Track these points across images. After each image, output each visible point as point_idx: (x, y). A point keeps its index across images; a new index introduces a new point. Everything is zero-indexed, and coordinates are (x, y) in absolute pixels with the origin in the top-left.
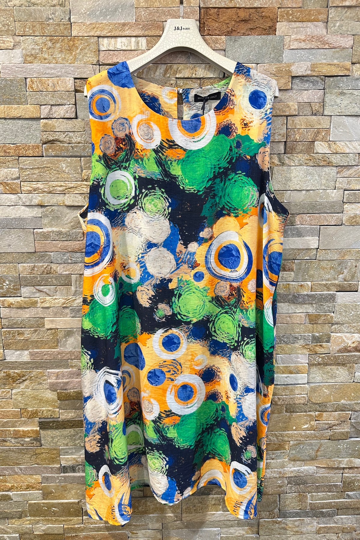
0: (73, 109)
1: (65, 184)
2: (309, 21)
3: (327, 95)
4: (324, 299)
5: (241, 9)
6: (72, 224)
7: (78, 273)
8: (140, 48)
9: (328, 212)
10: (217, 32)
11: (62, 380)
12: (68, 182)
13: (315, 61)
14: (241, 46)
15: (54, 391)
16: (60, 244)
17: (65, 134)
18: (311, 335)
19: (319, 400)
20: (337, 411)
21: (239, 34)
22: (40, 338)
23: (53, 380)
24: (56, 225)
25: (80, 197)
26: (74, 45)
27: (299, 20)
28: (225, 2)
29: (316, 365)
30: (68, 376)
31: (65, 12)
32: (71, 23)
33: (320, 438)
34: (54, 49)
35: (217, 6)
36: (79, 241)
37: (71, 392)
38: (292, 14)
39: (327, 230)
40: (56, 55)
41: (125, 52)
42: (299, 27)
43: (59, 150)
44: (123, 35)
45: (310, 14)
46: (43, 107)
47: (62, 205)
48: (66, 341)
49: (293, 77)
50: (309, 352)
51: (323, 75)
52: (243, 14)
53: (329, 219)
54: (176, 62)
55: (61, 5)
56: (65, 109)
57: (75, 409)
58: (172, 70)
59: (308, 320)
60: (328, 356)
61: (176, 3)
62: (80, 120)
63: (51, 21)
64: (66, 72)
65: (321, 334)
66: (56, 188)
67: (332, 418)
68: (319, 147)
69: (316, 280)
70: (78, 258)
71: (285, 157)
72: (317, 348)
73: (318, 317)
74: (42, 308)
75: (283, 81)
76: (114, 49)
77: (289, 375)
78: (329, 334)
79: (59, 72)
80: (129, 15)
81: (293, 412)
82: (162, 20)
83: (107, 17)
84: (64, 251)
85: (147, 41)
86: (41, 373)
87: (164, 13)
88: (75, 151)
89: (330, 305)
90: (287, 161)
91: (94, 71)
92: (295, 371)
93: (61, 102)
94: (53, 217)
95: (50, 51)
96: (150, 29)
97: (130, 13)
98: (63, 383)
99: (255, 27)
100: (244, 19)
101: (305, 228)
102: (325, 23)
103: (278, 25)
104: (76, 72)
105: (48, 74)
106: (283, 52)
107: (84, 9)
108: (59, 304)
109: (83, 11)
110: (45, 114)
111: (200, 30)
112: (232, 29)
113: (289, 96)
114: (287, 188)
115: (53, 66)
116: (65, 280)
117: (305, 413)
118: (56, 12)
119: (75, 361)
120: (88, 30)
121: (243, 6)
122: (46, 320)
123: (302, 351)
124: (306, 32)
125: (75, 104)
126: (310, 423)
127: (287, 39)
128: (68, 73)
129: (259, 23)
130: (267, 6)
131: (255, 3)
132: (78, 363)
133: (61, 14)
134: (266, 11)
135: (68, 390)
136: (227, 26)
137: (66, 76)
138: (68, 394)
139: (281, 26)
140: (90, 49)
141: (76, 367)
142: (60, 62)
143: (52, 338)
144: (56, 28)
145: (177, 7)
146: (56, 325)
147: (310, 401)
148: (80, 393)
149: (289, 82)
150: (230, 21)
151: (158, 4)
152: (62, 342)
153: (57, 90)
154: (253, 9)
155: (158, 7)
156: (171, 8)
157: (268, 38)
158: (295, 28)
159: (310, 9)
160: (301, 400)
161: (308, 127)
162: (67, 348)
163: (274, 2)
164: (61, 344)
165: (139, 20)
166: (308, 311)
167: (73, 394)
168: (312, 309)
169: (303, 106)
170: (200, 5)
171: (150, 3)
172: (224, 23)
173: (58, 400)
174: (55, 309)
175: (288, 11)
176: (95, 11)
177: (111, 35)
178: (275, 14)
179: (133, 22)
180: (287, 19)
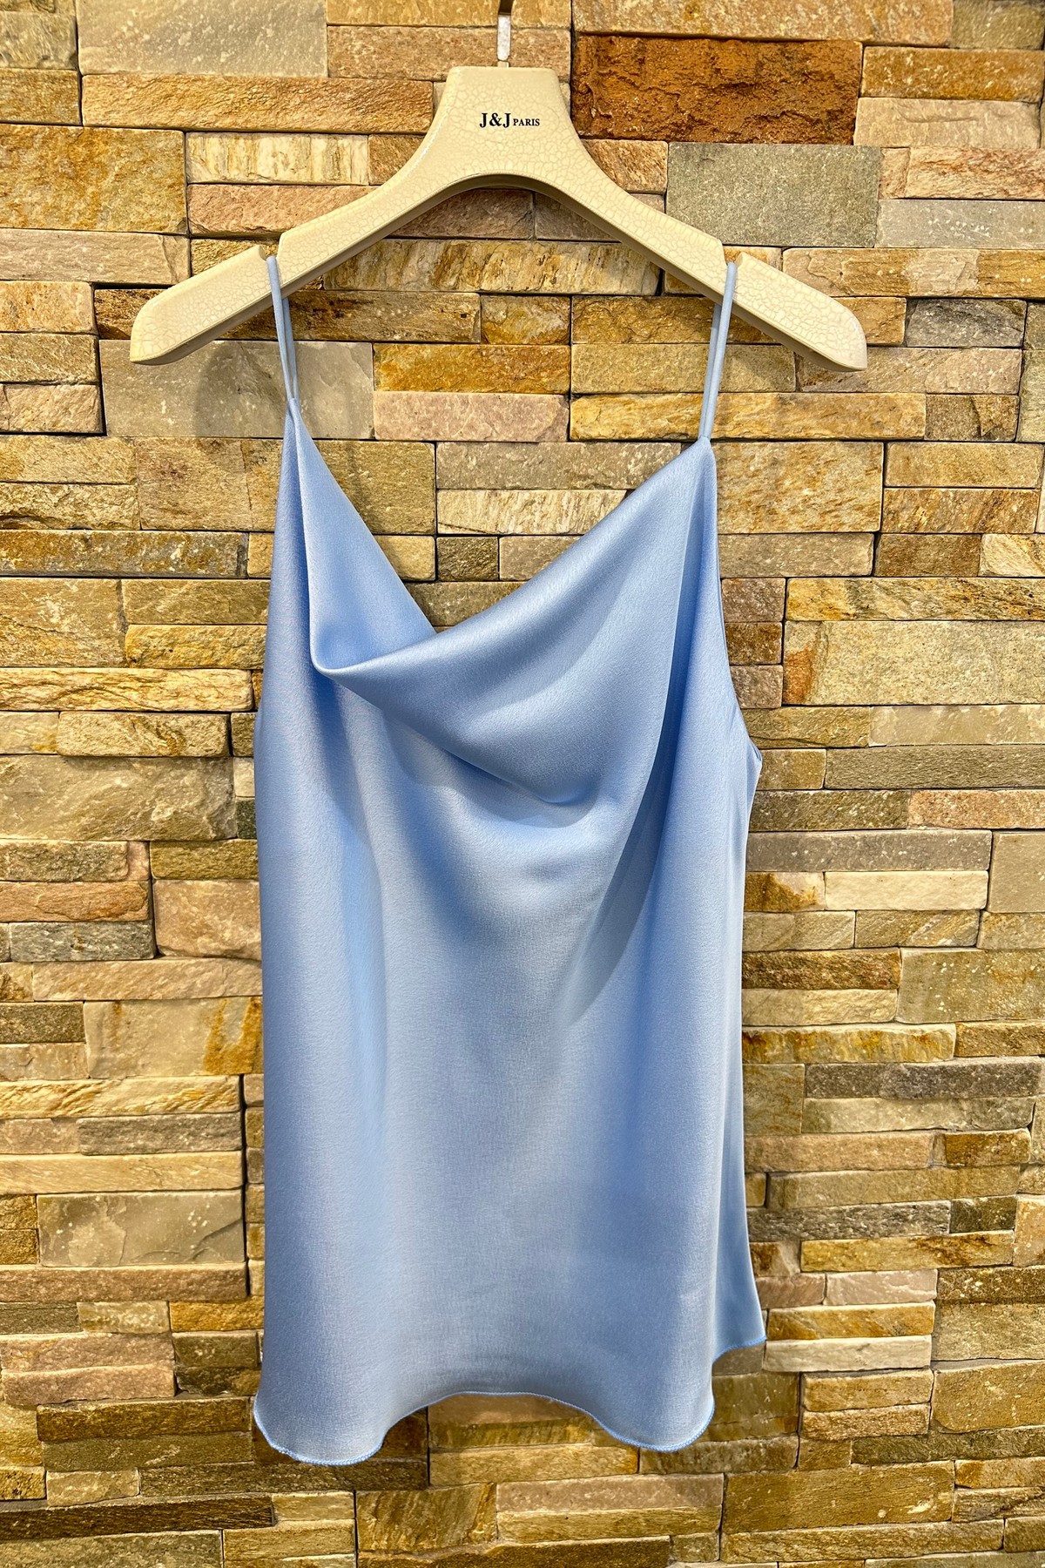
0: (92, 400)
1: (57, 678)
2: (976, 96)
3: (1032, 369)
4: (998, 1082)
5: (725, 45)
6: (84, 821)
7: (108, 996)
8: (346, 176)
9: (1025, 783)
10: (638, 128)
11: (55, 1373)
12: (69, 670)
13: (992, 244)
14: (726, 180)
15: (26, 1408)
16: (40, 894)
17: (60, 493)
18: (948, 1204)
19: (972, 1422)
20: (1030, 1456)
21: (718, 137)
23: (20, 1372)
24: (26, 823)
25: (117, 725)
26: (91, 157)
27: (940, 91)
28: (670, 14)
29: (961, 1302)
30: (75, 1356)
31: (55, 31)
32: (81, 76)
33: (968, 1547)
34: (16, 173)
35: (638, 29)
36: (110, 881)
37: (86, 1412)
38: (914, 70)
39: (1019, 848)
40: (21, 196)
41: (289, 192)
42: (940, 118)
43: (38, 551)
44: (281, 125)
45: (978, 72)
47: (46, 751)
48: (67, 1237)
49: (913, 302)
50: (940, 1260)
51: (1022, 295)
52: (733, 63)
53: (1027, 807)
54: (481, 234)
55: (39, 4)
56: (57, 397)
57: (103, 1470)
58: (467, 264)
59: (940, 1155)
60: (1006, 1272)
61: (482, 10)
62: (115, 439)
63: (3, 64)
64: (60, 262)
65: (984, 1199)
66: (23, 690)
67: (1010, 1478)
68: (998, 556)
69: (974, 1017)
70: (109, 943)
71: (875, 587)
72: (969, 1249)
73: (975, 1144)
75: (876, 313)
76: (245, 180)
77: (870, 1340)
78: (1014, 1201)
79: (33, 258)
80: (303, 50)
81: (880, 1462)
82: (430, 75)
83: (219, 54)
84: (56, 917)
85: (372, 150)
87: (437, 47)
88: (98, 555)
89: (1019, 1104)
90: (882, 604)
91: (171, 259)
92: (890, 1327)
93: (43, 372)
94: (14, 796)
96: (383, 106)
97: (309, 43)
98: (58, 1380)
99: (778, 112)
100: (738, 81)
101: (942, 838)
102: (1033, 107)
103: (863, 108)
104: (99, 259)
106: (879, 208)
107: (130, 23)
108: (36, 1107)
109: (125, 29)
111: (572, 116)
112: (691, 117)
113: (897, 369)
114: (882, 699)
115: (9, 236)
116: (60, 1022)
117: (919, 1465)
118: (19, 30)
119: (100, 1308)
120: (146, 103)
121: (736, 31)
123: (917, 1260)
124: (965, 138)
125: (98, 383)
126: (935, 1496)
127: (894, 160)
128: (68, 266)
129: (793, 97)
130: (824, 37)
131: (781, 21)
132: (113, 1314)
133: (42, 38)
134: (820, 55)
135: (75, 1406)
136: (673, 104)
137: (61, 274)
138: (74, 1420)
139: (872, 110)
140: (155, 176)
141: (105, 1327)
142: (36, 221)
143: (13, 1225)
144: (21, 90)
145: (487, 27)
146: (29, 1182)
147: (938, 1423)
148: (119, 1416)
149: (897, 317)
150: (685, 85)
151: (413, 12)
152: (52, 1242)
153: (24, 329)
154: (772, 45)
155: (415, 23)
156: (465, 31)
157: (824, 155)
158: (924, 121)
159: (979, 51)
160: (909, 1421)
161: (960, 481)
162: (70, 1264)
163: (850, 21)
164: (47, 1249)
165: (343, 73)
166: (943, 1125)
167: (94, 1419)
168: (956, 1119)
169: (947, 406)
170: (572, 24)
171: (385, 9)
172: (662, 94)
173: (40, 1439)
174: (25, 1124)
175: (900, 57)
176: (172, 31)
177: (235, 124)
178: (853, 68)
179: (317, 80)
180: (895, 86)
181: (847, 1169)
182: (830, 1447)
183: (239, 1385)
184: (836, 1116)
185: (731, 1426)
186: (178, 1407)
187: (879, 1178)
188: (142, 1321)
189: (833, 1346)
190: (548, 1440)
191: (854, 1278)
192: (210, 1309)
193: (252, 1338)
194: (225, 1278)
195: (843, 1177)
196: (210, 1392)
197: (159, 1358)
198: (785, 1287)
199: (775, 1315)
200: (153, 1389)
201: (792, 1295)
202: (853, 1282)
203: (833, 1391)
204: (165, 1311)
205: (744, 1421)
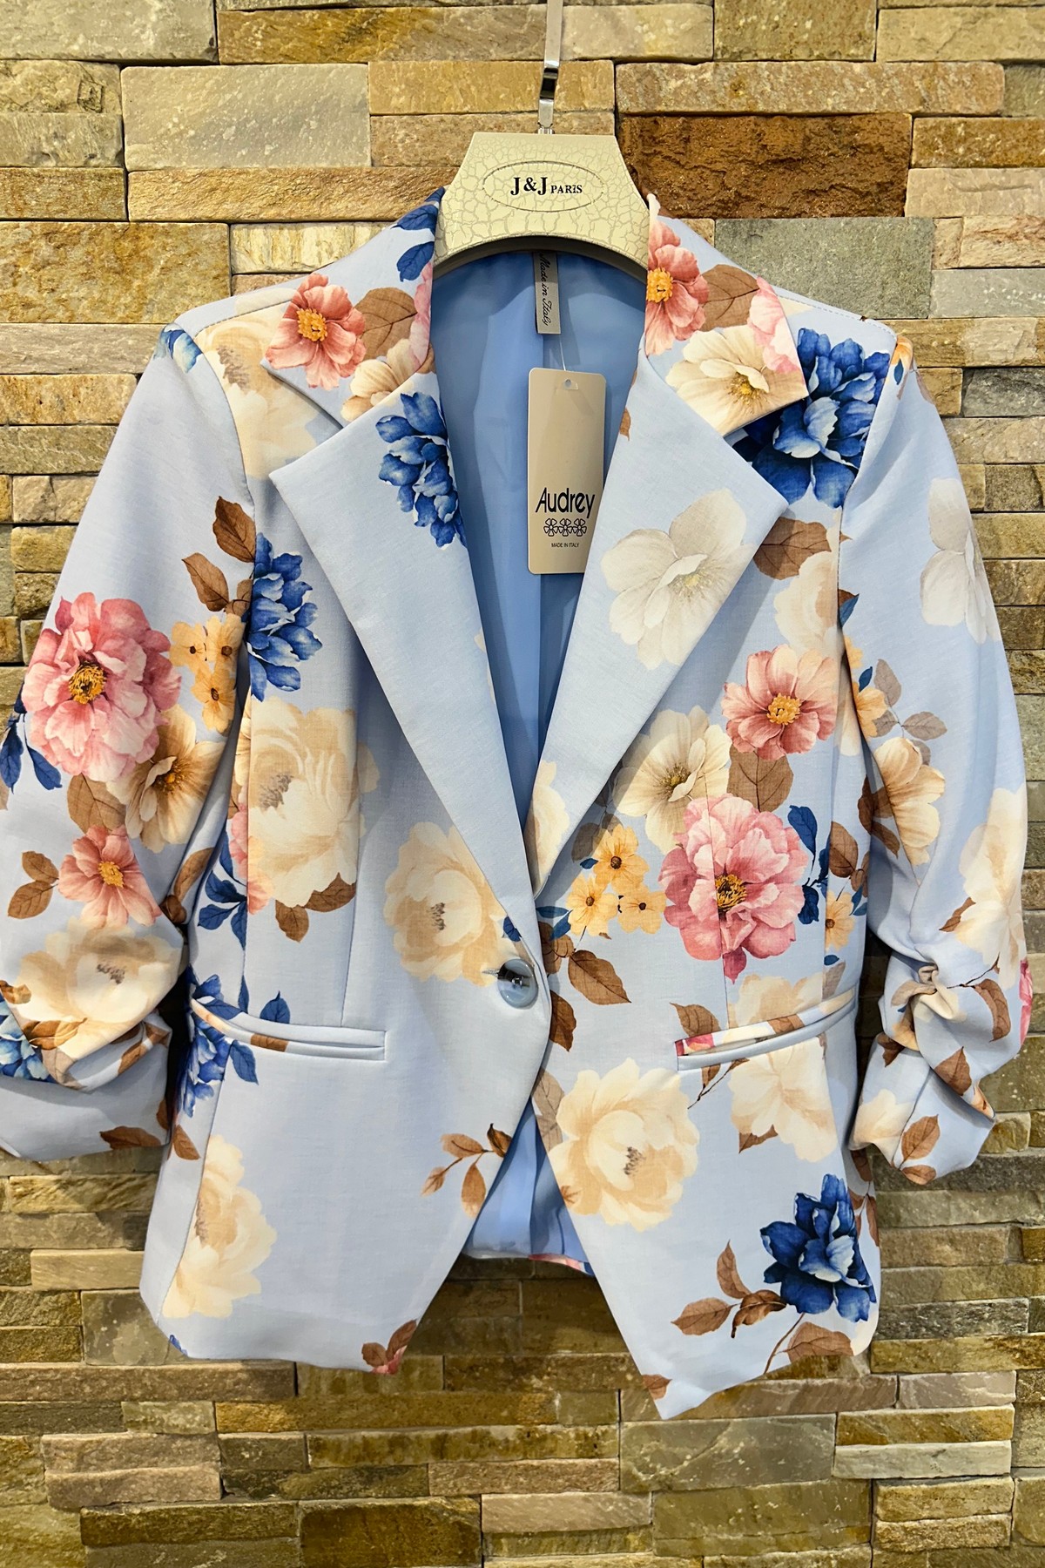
2: (1031, 165)
5: (771, 121)
10: (685, 206)
11: (99, 1475)
14: (775, 256)
15: (69, 1510)
18: (1027, 1302)
21: (766, 212)
22: (16, 1323)
23: (63, 1473)
27: (993, 159)
28: (713, 92)
29: (1042, 1405)
30: (120, 1457)
31: (101, 130)
32: (127, 172)
34: (63, 269)
35: (683, 108)
37: (131, 1515)
38: (965, 139)
40: (67, 291)
42: (996, 186)
44: (325, 214)
45: (1032, 139)
46: (20, 482)
48: (112, 1334)
49: (969, 372)
50: (1018, 1361)
52: (779, 139)
55: (86, 104)
59: (1017, 1250)
63: (51, 163)
64: (106, 355)
74: (21, 1215)
75: (931, 385)
76: (289, 269)
77: (946, 1446)
79: (79, 352)
80: (346, 140)
83: (263, 147)
86: (19, 1446)
92: (967, 1432)
93: (89, 463)
95: (46, 273)
97: (352, 133)
98: (102, 1481)
99: (826, 186)
100: (783, 157)
103: (914, 179)
104: (144, 351)
105: (38, 360)
106: (932, 278)
107: (176, 120)
108: (81, 1202)
109: (170, 126)
110: (30, 510)
112: (738, 194)
115: (57, 331)
118: (67, 130)
119: (145, 1407)
120: (190, 197)
121: (782, 107)
122: (40, 1260)
123: (994, 1361)
124: (1020, 206)
127: (946, 230)
128: (114, 359)
129: (844, 171)
130: (872, 110)
131: (828, 96)
132: (158, 1414)
133: (89, 137)
134: (868, 128)
135: (119, 1509)
136: (719, 181)
137: (106, 367)
138: (118, 1524)
139: (923, 181)
140: (201, 268)
141: (150, 1427)
142: (83, 315)
143: (58, 1322)
144: (68, 188)
145: (530, 112)
146: (73, 1278)
147: (1021, 1535)
148: (165, 1519)
149: (953, 388)
150: (730, 162)
151: (456, 99)
152: (97, 1340)
153: (71, 421)
154: (819, 120)
155: (458, 110)
156: (506, 116)
157: (875, 227)
158: (976, 190)
159: (1032, 119)
160: (989, 1532)
161: (1022, 552)
162: (114, 1362)
163: (899, 94)
164: (91, 1347)
165: (386, 162)
166: (1019, 1219)
167: (139, 1522)
168: (1033, 1212)
169: (1007, 476)
170: (616, 106)
171: (428, 96)
172: (708, 172)
173: (84, 1543)
174: (69, 1219)
175: (952, 127)
176: (218, 126)
177: (279, 215)
178: (903, 139)
179: (361, 169)
180: (946, 156)
181: (917, 1265)
182: (906, 1559)
183: (287, 1488)
184: (906, 1209)
185: (801, 1536)
186: (225, 1511)
187: (952, 1275)
188: (188, 1421)
189: (906, 1452)
190: (607, 1550)
191: (926, 1379)
192: (257, 1410)
193: (300, 1440)
194: (272, 1377)
195: (915, 1273)
196: (257, 1496)
197: (205, 1459)
198: (855, 1389)
199: (844, 1418)
200: (199, 1492)
201: (863, 1398)
202: (927, 1384)
203: (907, 1499)
204: (211, 1411)
205: (814, 1531)
